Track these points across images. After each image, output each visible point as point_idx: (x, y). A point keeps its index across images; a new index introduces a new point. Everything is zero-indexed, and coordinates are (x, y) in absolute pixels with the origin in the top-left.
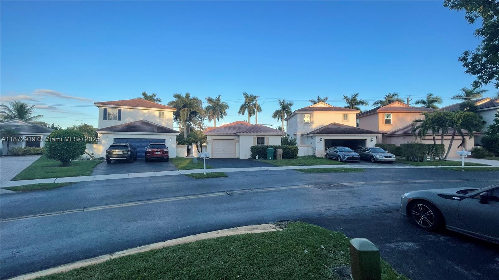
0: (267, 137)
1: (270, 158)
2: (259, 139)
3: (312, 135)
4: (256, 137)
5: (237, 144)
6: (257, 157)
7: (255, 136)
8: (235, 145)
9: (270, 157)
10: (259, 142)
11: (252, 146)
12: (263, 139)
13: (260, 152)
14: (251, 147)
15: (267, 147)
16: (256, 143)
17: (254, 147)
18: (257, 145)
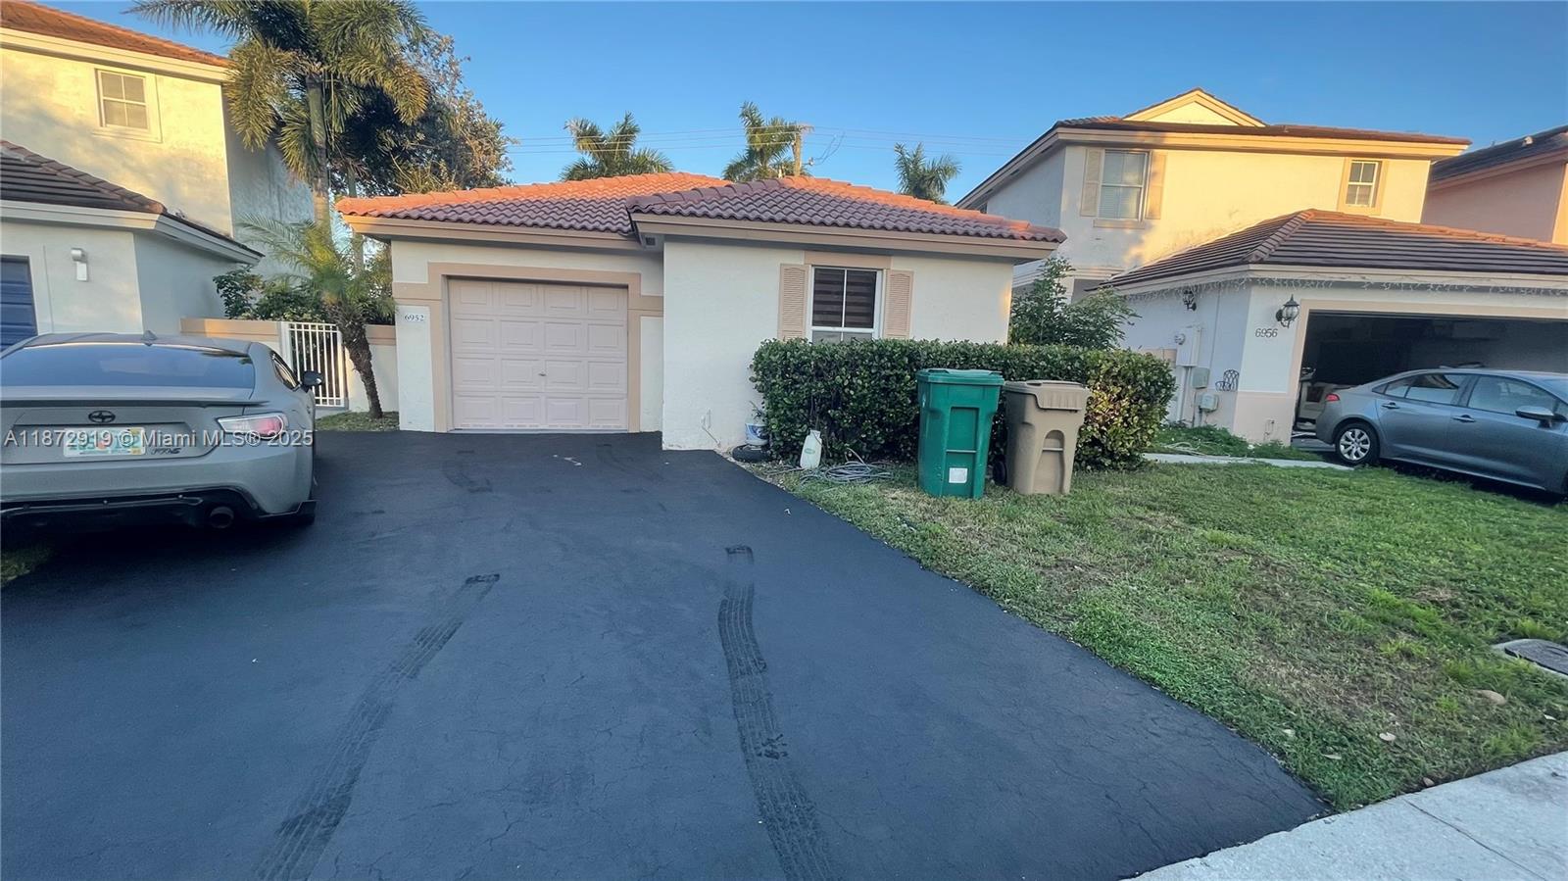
0: (897, 265)
1: (958, 475)
2: (827, 282)
3: (1192, 280)
4: (806, 265)
5: (647, 324)
6: (812, 447)
7: (797, 259)
8: (632, 332)
9: (956, 459)
10: (825, 313)
11: (772, 348)
12: (865, 283)
13: (837, 402)
14: (759, 356)
15: (912, 359)
16: (802, 323)
17: (785, 350)
18: (808, 331)
